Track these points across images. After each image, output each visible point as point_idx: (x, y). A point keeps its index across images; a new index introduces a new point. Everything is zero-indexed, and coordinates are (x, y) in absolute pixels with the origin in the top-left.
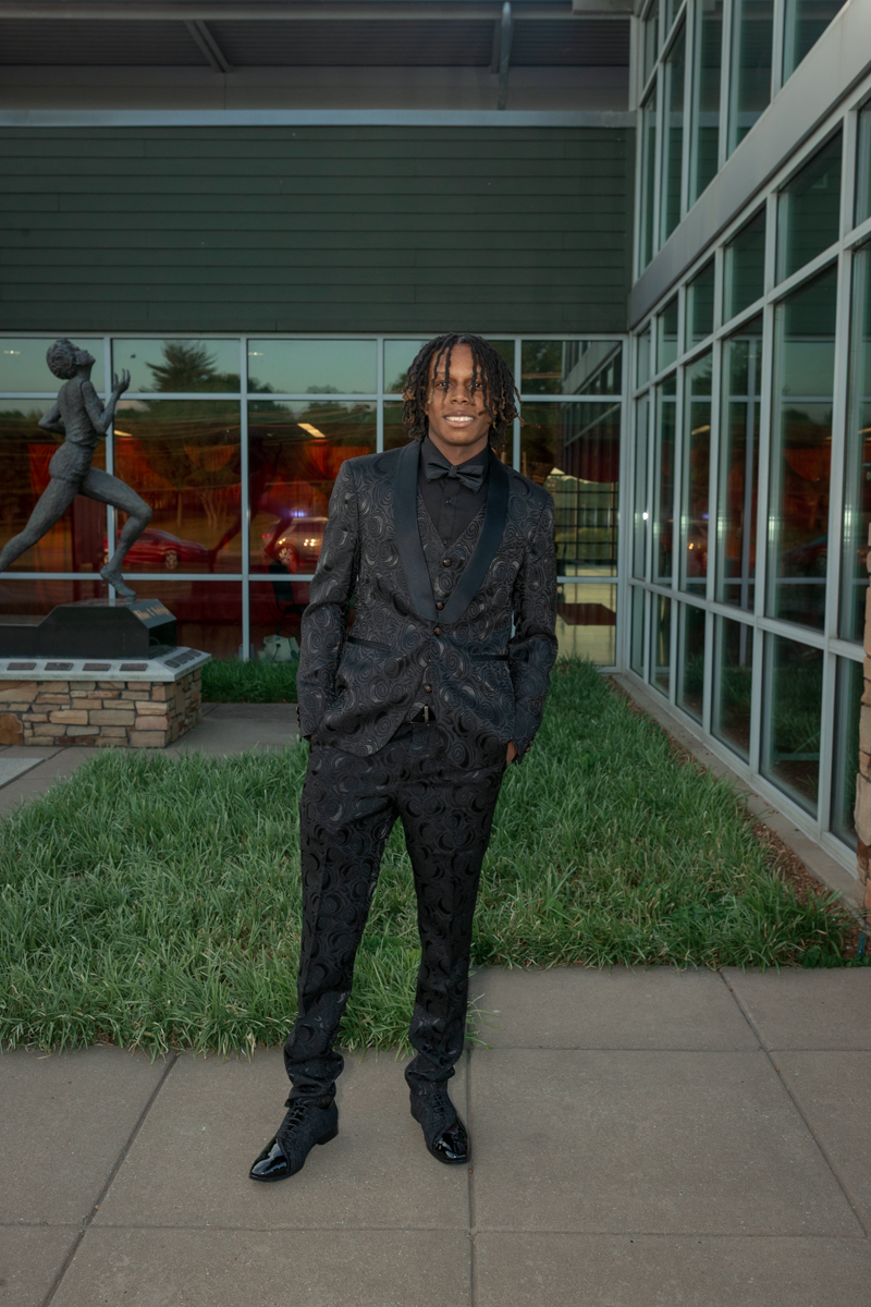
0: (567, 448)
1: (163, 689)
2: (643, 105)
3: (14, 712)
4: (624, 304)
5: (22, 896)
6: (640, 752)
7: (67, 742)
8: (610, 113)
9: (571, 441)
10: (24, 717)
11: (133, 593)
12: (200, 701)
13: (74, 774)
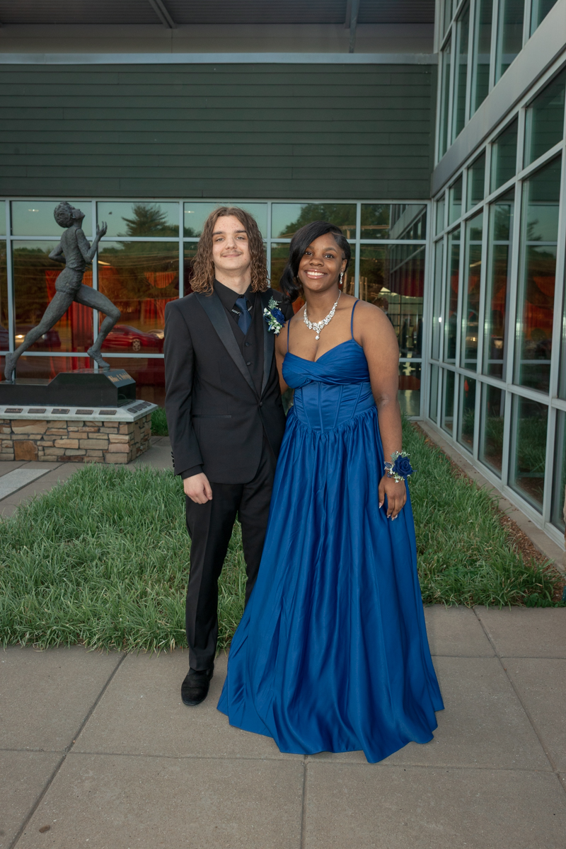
0: (392, 274)
1: (126, 426)
2: (443, 50)
3: (32, 440)
4: (428, 180)
5: (33, 553)
6: (431, 470)
7: (65, 459)
8: (421, 55)
9: (395, 269)
10: (39, 443)
11: (108, 365)
12: (150, 435)
13: (69, 479)
